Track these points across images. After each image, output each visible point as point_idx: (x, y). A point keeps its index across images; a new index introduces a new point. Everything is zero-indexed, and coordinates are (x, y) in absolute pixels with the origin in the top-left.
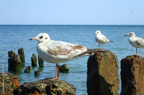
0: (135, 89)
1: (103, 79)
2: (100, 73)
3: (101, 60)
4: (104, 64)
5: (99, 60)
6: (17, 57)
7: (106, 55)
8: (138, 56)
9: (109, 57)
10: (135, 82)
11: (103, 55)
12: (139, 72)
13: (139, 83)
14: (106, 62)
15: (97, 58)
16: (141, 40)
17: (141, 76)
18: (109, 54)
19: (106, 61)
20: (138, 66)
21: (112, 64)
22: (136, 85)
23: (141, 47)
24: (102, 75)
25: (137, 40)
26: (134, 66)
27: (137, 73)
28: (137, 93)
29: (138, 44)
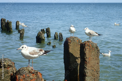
0: (86, 61)
1: (72, 55)
2: (70, 51)
3: (70, 43)
4: (73, 46)
5: (69, 43)
6: (42, 35)
7: (74, 40)
8: (90, 42)
9: (76, 41)
10: (86, 58)
11: (72, 40)
12: (89, 51)
13: (89, 58)
14: (74, 45)
15: (68, 42)
16: (92, 32)
17: (90, 54)
18: (76, 39)
19: (74, 43)
20: (88, 48)
21: (78, 46)
22: (87, 59)
23: (92, 36)
24: (71, 52)
25: (89, 32)
26: (86, 47)
27: (88, 52)
28: (88, 64)
29: (90, 34)
